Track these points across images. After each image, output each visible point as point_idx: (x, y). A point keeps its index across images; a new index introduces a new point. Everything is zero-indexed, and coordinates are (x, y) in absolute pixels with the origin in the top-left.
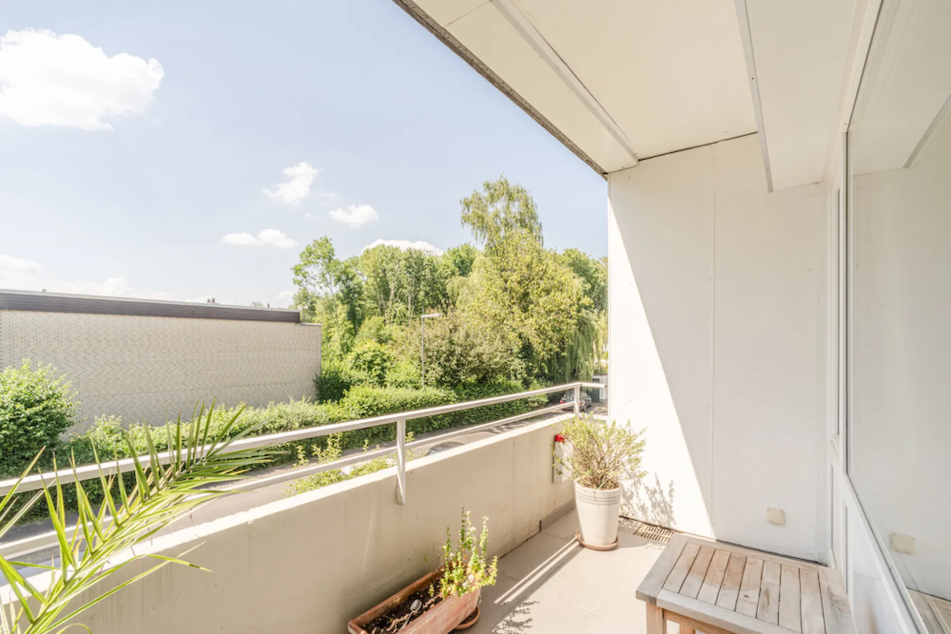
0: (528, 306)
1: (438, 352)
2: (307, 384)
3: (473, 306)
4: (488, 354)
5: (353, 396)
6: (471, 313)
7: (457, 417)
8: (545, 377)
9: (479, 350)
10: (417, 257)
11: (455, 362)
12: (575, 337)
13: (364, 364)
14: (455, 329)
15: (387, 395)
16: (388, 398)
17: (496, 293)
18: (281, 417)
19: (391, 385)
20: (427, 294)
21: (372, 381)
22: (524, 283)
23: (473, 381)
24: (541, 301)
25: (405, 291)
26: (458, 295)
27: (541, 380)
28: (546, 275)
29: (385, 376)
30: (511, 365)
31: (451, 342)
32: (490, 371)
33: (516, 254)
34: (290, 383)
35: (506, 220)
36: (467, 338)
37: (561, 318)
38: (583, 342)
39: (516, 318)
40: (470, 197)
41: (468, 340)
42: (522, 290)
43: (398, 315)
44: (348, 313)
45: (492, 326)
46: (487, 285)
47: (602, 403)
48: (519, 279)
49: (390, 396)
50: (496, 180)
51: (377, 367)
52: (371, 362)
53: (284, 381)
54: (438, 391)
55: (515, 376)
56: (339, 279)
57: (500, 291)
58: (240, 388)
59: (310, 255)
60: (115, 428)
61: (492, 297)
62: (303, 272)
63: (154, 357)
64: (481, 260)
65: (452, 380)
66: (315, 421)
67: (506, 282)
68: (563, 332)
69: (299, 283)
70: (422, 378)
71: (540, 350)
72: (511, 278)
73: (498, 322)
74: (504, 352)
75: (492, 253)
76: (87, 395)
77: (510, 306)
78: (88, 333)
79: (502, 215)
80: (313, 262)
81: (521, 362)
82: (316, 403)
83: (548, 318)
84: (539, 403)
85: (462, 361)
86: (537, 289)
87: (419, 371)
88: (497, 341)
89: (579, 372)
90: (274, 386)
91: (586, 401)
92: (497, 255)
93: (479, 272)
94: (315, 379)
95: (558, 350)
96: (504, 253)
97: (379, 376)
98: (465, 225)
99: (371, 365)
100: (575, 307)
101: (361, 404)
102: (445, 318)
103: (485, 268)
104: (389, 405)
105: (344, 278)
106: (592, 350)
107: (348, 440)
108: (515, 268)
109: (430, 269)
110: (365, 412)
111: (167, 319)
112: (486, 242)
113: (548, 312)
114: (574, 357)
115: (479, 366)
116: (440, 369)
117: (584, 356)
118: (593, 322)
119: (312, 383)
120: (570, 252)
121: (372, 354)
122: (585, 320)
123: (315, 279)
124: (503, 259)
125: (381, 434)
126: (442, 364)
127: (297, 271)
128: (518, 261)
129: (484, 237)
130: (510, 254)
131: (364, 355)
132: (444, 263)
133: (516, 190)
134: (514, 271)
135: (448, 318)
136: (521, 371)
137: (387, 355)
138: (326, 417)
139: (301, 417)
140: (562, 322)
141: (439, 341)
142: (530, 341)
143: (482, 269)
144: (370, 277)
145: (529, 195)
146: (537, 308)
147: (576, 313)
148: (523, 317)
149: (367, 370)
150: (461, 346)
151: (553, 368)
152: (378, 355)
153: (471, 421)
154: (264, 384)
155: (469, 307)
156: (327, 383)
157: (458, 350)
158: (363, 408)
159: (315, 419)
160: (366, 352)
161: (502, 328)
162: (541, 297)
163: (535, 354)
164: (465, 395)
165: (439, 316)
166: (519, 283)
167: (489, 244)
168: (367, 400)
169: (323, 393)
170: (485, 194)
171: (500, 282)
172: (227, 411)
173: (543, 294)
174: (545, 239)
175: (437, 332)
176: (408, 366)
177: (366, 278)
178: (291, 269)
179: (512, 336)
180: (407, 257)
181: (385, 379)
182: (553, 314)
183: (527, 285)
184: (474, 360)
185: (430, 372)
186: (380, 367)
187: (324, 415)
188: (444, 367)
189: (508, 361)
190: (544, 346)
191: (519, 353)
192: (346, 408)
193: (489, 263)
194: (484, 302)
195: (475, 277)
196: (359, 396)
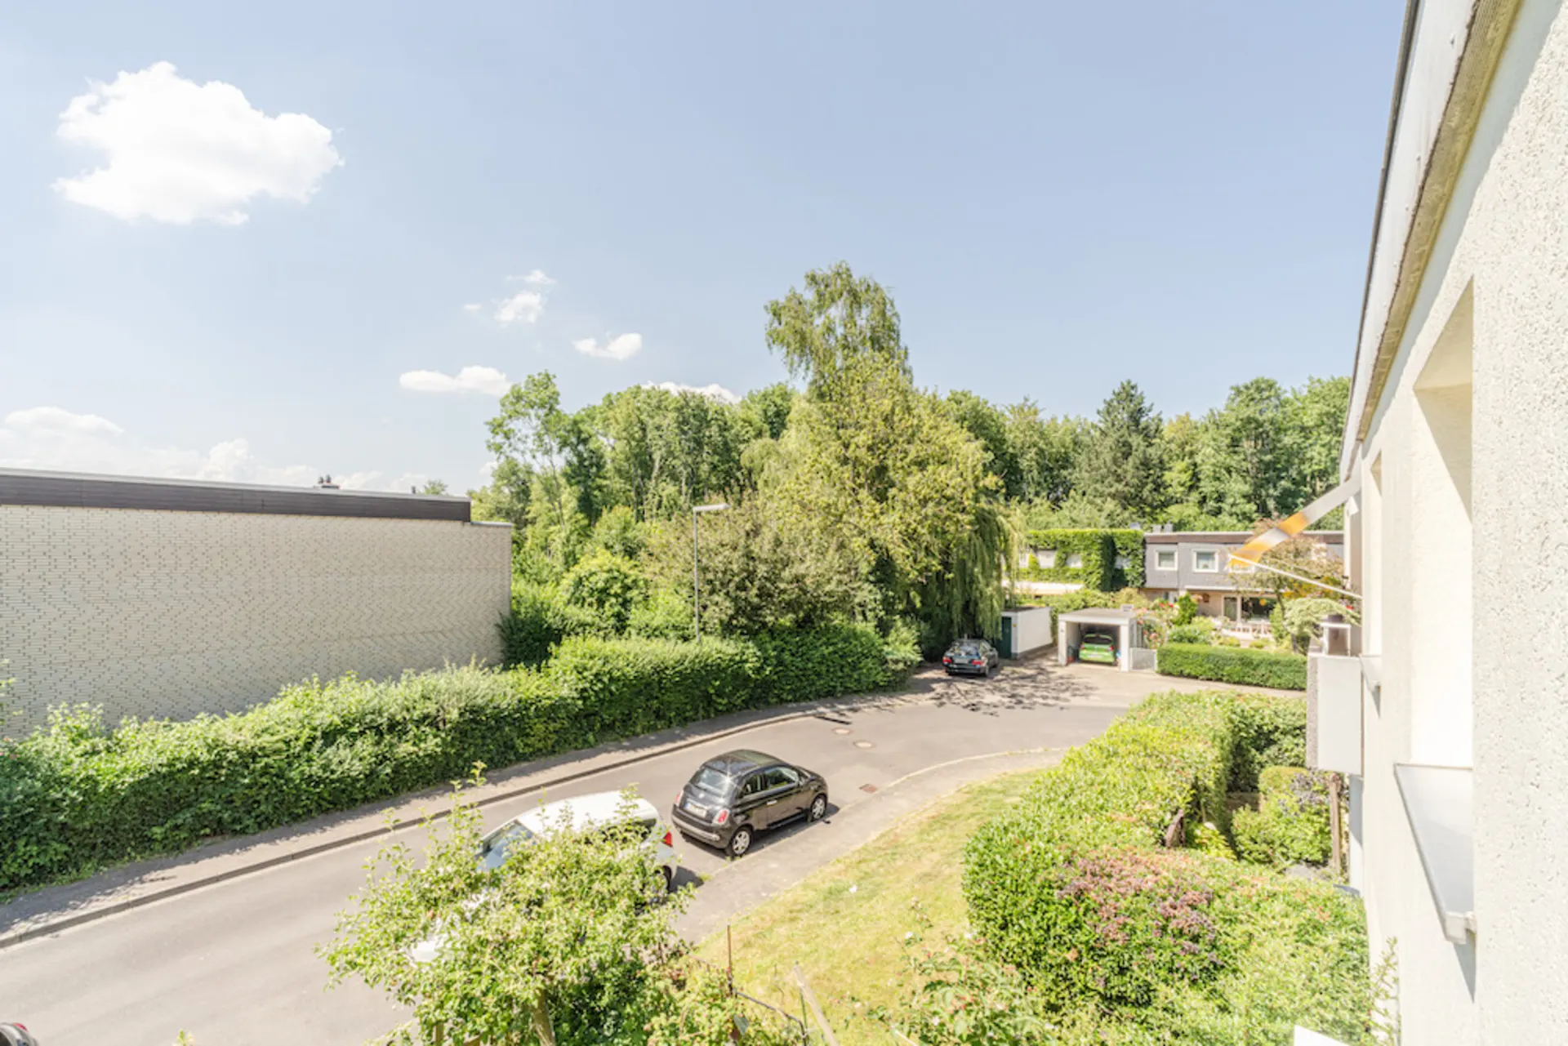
0: (886, 489)
1: (724, 573)
2: (483, 631)
3: (787, 490)
4: (814, 576)
5: (567, 655)
6: (783, 503)
7: (759, 690)
8: (917, 615)
9: (799, 569)
10: (698, 406)
11: (755, 591)
12: (969, 546)
13: (591, 595)
14: (755, 532)
15: (628, 653)
16: (631, 658)
17: (829, 467)
18: (425, 698)
19: (638, 634)
20: (714, 467)
21: (605, 625)
22: (879, 449)
23: (788, 624)
24: (911, 482)
25: (676, 462)
26: (762, 470)
27: (908, 619)
28: (919, 434)
29: (629, 615)
30: (855, 596)
31: (749, 556)
32: (819, 605)
33: (864, 399)
34: (451, 631)
35: (845, 338)
36: (778, 546)
37: (946, 513)
38: (982, 553)
39: (865, 512)
40: (782, 301)
41: (778, 550)
42: (875, 462)
43: (665, 501)
44: (580, 500)
45: (822, 524)
46: (813, 452)
47: (1016, 659)
48: (870, 442)
49: (636, 655)
50: (830, 266)
51: (613, 600)
52: (604, 591)
53: (440, 628)
54: (726, 642)
55: (864, 614)
56: (564, 444)
57: (836, 465)
58: (356, 642)
59: (518, 402)
60: (91, 727)
61: (821, 473)
62: (505, 429)
63: (185, 586)
64: (803, 409)
65: (751, 624)
66: (491, 706)
67: (846, 446)
68: (949, 537)
69: (498, 448)
70: (695, 619)
71: (908, 568)
72: (856, 440)
73: (832, 519)
74: (845, 573)
75: (821, 396)
76: (46, 660)
77: (854, 490)
78: (49, 544)
79: (840, 331)
80: (522, 414)
81: (875, 589)
82: (497, 669)
83: (923, 512)
84: (905, 663)
85: (769, 589)
86: (902, 460)
87: (689, 606)
88: (831, 551)
89: (976, 604)
90: (422, 638)
91: (990, 658)
92: (831, 400)
93: (798, 431)
94: (500, 623)
95: (940, 568)
96: (842, 395)
97: (618, 616)
98: (775, 348)
99: (604, 596)
100: (970, 493)
101: (580, 670)
102: (738, 511)
103: (808, 422)
104: (632, 673)
105: (574, 440)
106: (999, 566)
107: (554, 737)
108: (863, 422)
109: (719, 426)
110: (588, 685)
111: (211, 515)
112: (810, 377)
113: (924, 502)
114: (968, 579)
115: (799, 596)
116: (727, 604)
117: (985, 577)
118: (1000, 518)
119: (493, 631)
120: (959, 397)
121: (605, 576)
122: (986, 515)
123: (525, 442)
124: (842, 407)
125: (617, 724)
126: (733, 595)
127: (497, 427)
128: (868, 410)
129: (808, 368)
130: (853, 398)
131: (591, 579)
132: (744, 416)
133: (863, 288)
134: (861, 428)
135: (742, 511)
136: (874, 605)
137: (633, 577)
138: (513, 696)
139: (464, 698)
140: (948, 518)
141: (727, 553)
142: (891, 553)
143: (804, 426)
144: (619, 439)
145: (889, 295)
146: (902, 495)
147: (972, 503)
148: (877, 511)
149: (595, 607)
150: (766, 561)
151: (929, 599)
152: (615, 578)
153: (784, 696)
154: (403, 634)
155: (781, 492)
156: (520, 630)
157: (762, 569)
158: (584, 678)
159: (491, 701)
160: (595, 573)
161: (841, 529)
162: (909, 474)
163: (897, 575)
164: (774, 650)
165: (726, 509)
166: (870, 448)
167: (815, 381)
168: (591, 662)
169: (513, 649)
170: (810, 296)
171: (835, 447)
172: (323, 688)
173: (914, 468)
174: (915, 373)
175: (723, 537)
176: (671, 598)
177: (612, 441)
178: (487, 423)
179: (858, 543)
180: (678, 405)
181: (628, 622)
182: (931, 504)
183: (885, 452)
184: (789, 587)
185: (711, 608)
186: (620, 600)
187: (510, 692)
188: (735, 600)
189: (853, 589)
190: (915, 561)
191: (870, 573)
192: (553, 677)
193: (816, 415)
194: (807, 483)
195: (792, 439)
196: (576, 656)
